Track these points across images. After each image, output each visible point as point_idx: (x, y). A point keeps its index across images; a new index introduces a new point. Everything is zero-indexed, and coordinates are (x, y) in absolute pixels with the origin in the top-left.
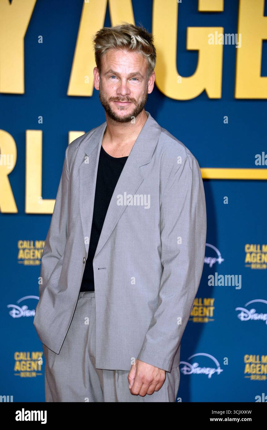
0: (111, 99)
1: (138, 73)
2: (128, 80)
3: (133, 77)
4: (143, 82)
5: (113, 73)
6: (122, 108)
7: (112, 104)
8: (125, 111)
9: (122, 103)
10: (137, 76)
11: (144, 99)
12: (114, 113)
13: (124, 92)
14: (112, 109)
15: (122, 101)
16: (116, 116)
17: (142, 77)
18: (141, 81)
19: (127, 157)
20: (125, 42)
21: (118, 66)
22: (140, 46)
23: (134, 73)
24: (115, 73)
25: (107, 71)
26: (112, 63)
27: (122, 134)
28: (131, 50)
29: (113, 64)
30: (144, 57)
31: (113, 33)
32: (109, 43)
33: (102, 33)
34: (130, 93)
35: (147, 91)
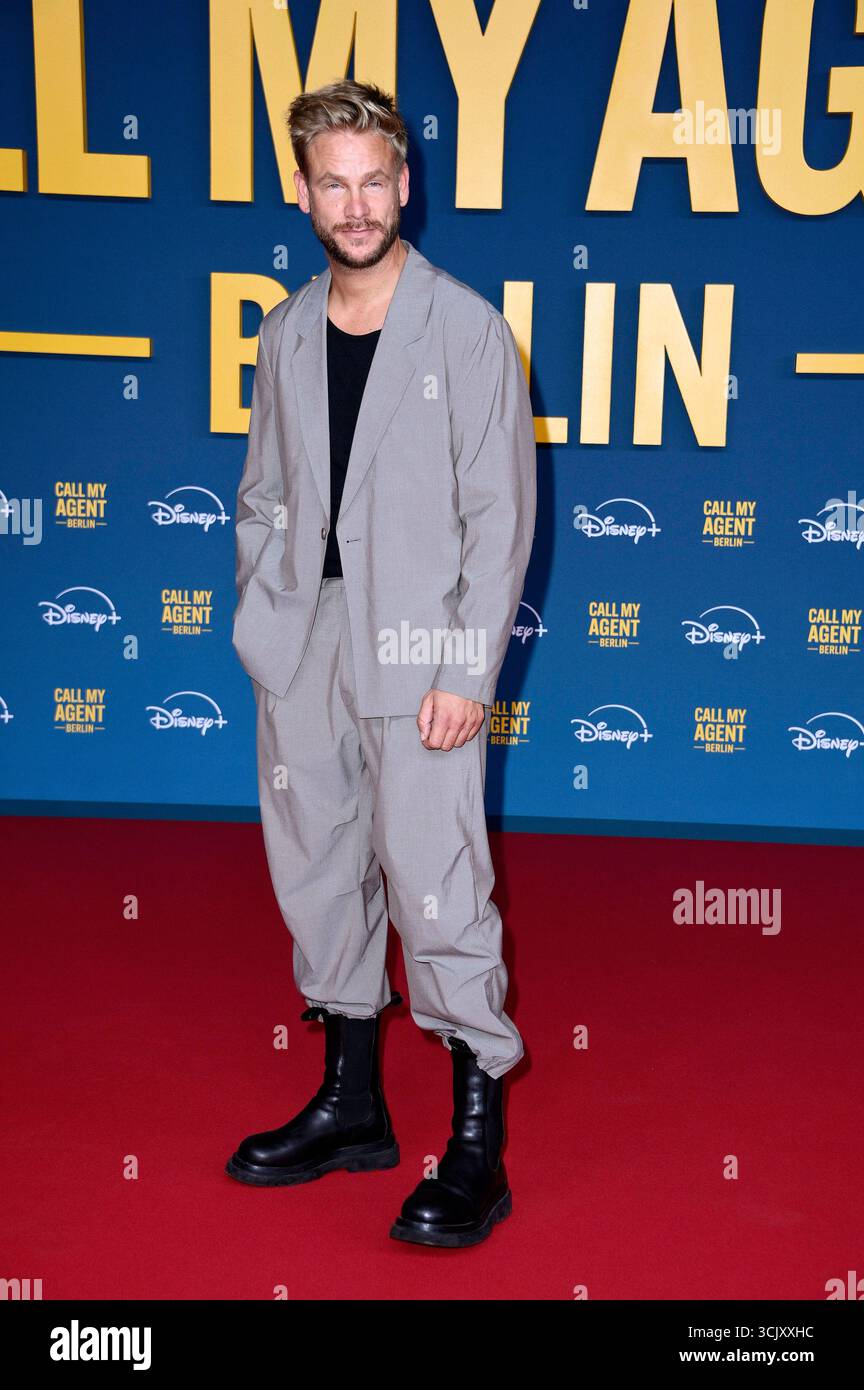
0: (336, 228)
1: (379, 172)
2: (363, 188)
3: (370, 180)
4: (390, 187)
5: (333, 178)
6: (359, 243)
7: (339, 238)
8: (366, 247)
10: (377, 179)
11: (396, 219)
12: (345, 253)
13: (358, 212)
14: (340, 246)
15: (357, 230)
16: (349, 258)
17: (387, 178)
18: (387, 186)
19: (378, 333)
20: (347, 116)
21: (339, 164)
22: (376, 120)
23: (371, 173)
24: (337, 178)
25: (322, 175)
26: (328, 159)
27: (363, 290)
28: (360, 130)
29: (332, 162)
30: (384, 138)
31: (322, 103)
32: (317, 124)
33: (301, 106)
35: (399, 201)
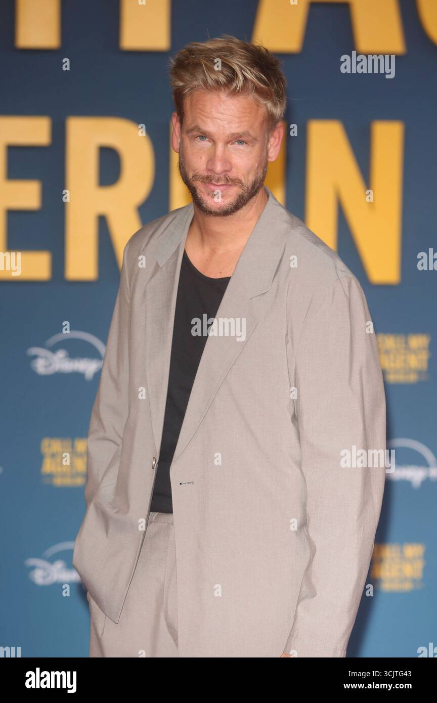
1: (246, 134)
2: (229, 145)
5: (201, 133)
9: (217, 186)
10: (244, 139)
13: (219, 168)
15: (215, 183)
17: (255, 139)
21: (209, 120)
23: (238, 133)
24: (205, 133)
25: (192, 127)
26: (200, 113)
29: (202, 117)
31: (203, 62)
32: (194, 79)
33: (186, 57)
34: (231, 169)
